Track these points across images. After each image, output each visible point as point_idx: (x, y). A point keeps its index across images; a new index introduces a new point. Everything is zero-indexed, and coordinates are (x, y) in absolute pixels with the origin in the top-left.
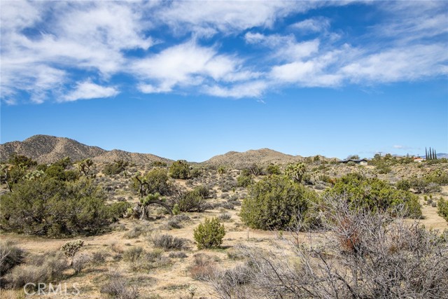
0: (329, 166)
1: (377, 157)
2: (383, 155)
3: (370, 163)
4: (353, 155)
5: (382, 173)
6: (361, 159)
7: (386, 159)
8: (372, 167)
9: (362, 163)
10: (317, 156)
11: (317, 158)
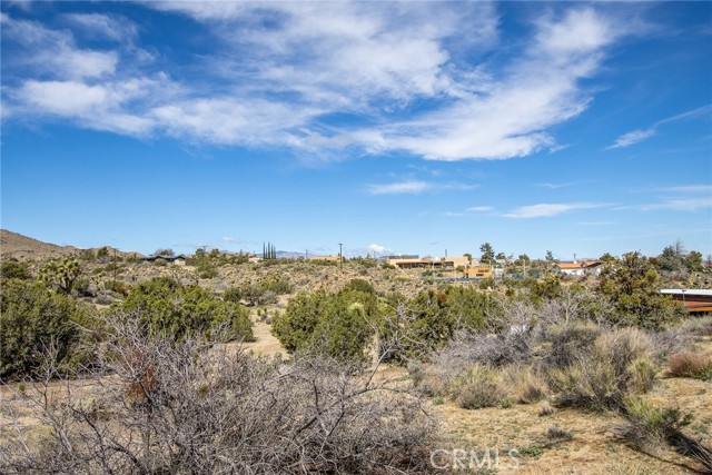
0: (124, 266)
1: (200, 252)
2: (209, 250)
3: (190, 261)
4: (164, 249)
5: (204, 277)
6: (177, 255)
7: (211, 256)
8: (192, 269)
9: (177, 262)
10: (105, 249)
11: (104, 252)
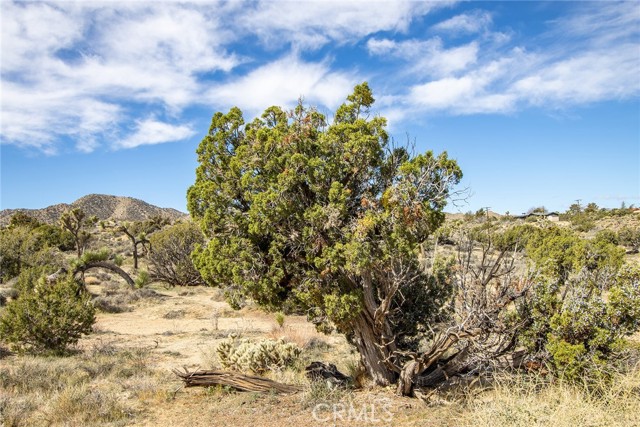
0: (498, 224)
1: (575, 207)
2: (584, 205)
3: (563, 217)
4: (536, 207)
5: (581, 230)
6: (550, 212)
7: (588, 211)
8: (566, 224)
9: (550, 218)
10: (482, 210)
11: (480, 214)
